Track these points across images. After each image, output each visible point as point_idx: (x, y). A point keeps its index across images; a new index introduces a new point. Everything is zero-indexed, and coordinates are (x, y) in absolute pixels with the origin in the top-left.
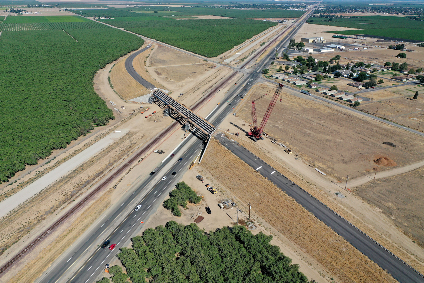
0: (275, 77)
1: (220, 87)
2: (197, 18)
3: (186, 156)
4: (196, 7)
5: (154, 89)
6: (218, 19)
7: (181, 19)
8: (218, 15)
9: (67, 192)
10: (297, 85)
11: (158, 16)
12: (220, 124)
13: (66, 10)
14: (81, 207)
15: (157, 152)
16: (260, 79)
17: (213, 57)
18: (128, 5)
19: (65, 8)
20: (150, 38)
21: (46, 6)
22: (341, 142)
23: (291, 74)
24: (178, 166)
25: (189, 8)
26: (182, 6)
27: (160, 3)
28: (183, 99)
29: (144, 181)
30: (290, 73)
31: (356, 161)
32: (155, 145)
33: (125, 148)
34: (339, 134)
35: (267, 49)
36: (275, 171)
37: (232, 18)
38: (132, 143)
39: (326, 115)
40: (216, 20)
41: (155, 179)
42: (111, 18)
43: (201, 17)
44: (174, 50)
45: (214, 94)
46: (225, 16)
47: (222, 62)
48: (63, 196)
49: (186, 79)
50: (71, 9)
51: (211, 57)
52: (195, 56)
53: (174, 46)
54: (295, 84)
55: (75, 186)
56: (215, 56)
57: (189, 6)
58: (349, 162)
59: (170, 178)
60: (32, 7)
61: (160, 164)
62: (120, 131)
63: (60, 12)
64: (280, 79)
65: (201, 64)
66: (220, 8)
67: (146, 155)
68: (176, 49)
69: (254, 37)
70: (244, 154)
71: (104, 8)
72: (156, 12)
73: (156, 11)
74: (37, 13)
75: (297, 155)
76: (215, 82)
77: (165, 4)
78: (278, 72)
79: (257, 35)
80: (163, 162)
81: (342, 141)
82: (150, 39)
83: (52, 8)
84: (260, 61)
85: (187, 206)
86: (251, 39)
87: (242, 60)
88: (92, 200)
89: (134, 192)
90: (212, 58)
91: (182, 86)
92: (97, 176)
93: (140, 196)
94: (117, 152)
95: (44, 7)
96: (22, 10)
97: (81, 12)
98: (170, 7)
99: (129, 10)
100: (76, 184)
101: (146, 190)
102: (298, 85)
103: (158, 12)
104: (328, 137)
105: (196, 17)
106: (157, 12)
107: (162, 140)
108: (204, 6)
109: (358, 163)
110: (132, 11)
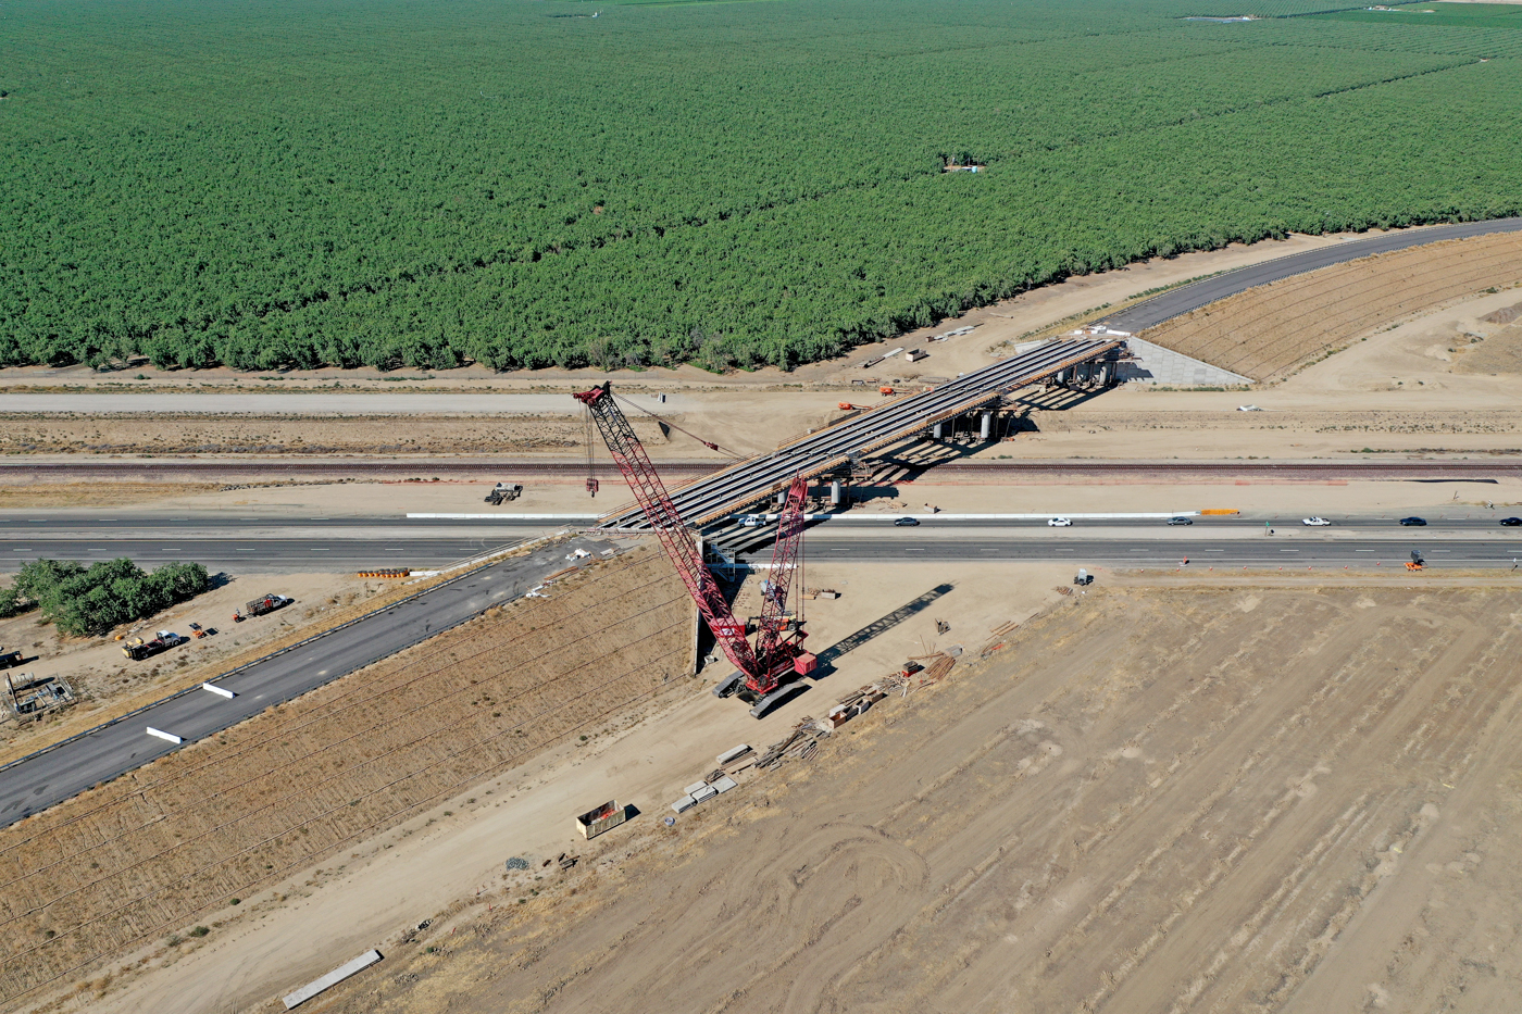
24: (383, 549)
29: (256, 517)
48: (182, 440)
55: (237, 439)
61: (392, 516)
80: (409, 516)
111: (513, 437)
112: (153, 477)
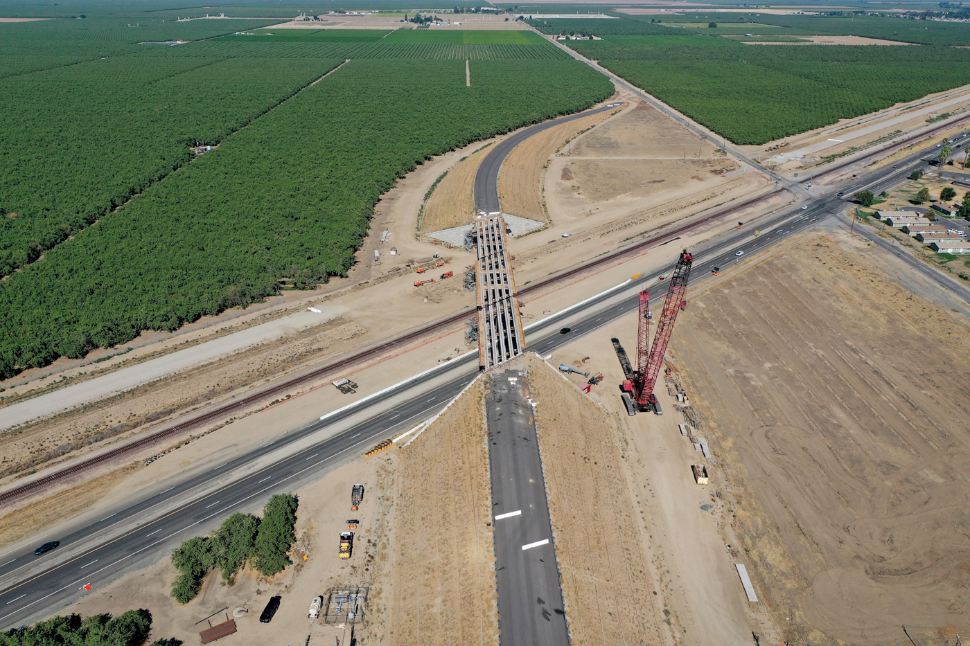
0: (885, 219)
1: (688, 229)
2: (806, 41)
3: (396, 414)
4: (832, 14)
5: (490, 213)
6: (865, 44)
7: (760, 43)
8: (872, 36)
9: (45, 445)
10: (940, 251)
11: (711, 35)
12: (579, 338)
13: (521, 18)
14: (24, 495)
15: (339, 387)
16: (833, 218)
17: (751, 143)
18: (663, 10)
19: (518, 16)
20: (636, 86)
21: (488, 10)
22: (931, 485)
23: (953, 214)
24: (348, 439)
25: (812, 16)
26: (796, 12)
27: (745, 5)
28: (554, 249)
29: (223, 463)
30: (949, 213)
31: (929, 580)
32: (358, 364)
33: (285, 357)
34: (951, 450)
35: (937, 133)
36: (546, 541)
37: (907, 44)
38: (314, 347)
39: (960, 372)
40: (856, 47)
41: (255, 462)
42: (595, 38)
43: (818, 40)
44: (666, 118)
45: (652, 245)
46: (895, 37)
47: (764, 159)
48: (31, 453)
49: (618, 197)
50: (531, 16)
51: (744, 144)
52: (704, 137)
53: (674, 108)
54: (934, 247)
55: (80, 433)
56: (758, 142)
57: (815, 12)
58: (896, 573)
59: (290, 470)
60: (462, 12)
61: (311, 423)
62: (320, 312)
63: (506, 22)
64: (897, 225)
65: (702, 160)
66: (898, 17)
67: (308, 388)
68: (674, 116)
69: (930, 96)
70: (515, 455)
71: (603, 16)
72: (712, 25)
73: (713, 23)
74: (457, 23)
75: (719, 495)
76: (690, 214)
77: (757, 8)
78: (911, 205)
79: (943, 93)
80: (322, 418)
81: (940, 480)
82: (635, 88)
83: (497, 14)
84: (887, 166)
85: (240, 575)
86: (912, 103)
87: (830, 159)
88: (66, 482)
89: (171, 486)
90: (749, 146)
91: (590, 213)
92: (149, 420)
93: (171, 504)
94: (252, 366)
95: (484, 12)
96: (433, 17)
97: (545, 23)
98: (761, 14)
99: (653, 21)
100: (82, 430)
101: (200, 492)
102: (944, 251)
103: (719, 25)
104: (895, 455)
105: (806, 39)
106: (715, 26)
107: (385, 355)
108: (854, 12)
109: (934, 587)
110: (660, 22)
111: (280, 359)
112: (74, 480)
